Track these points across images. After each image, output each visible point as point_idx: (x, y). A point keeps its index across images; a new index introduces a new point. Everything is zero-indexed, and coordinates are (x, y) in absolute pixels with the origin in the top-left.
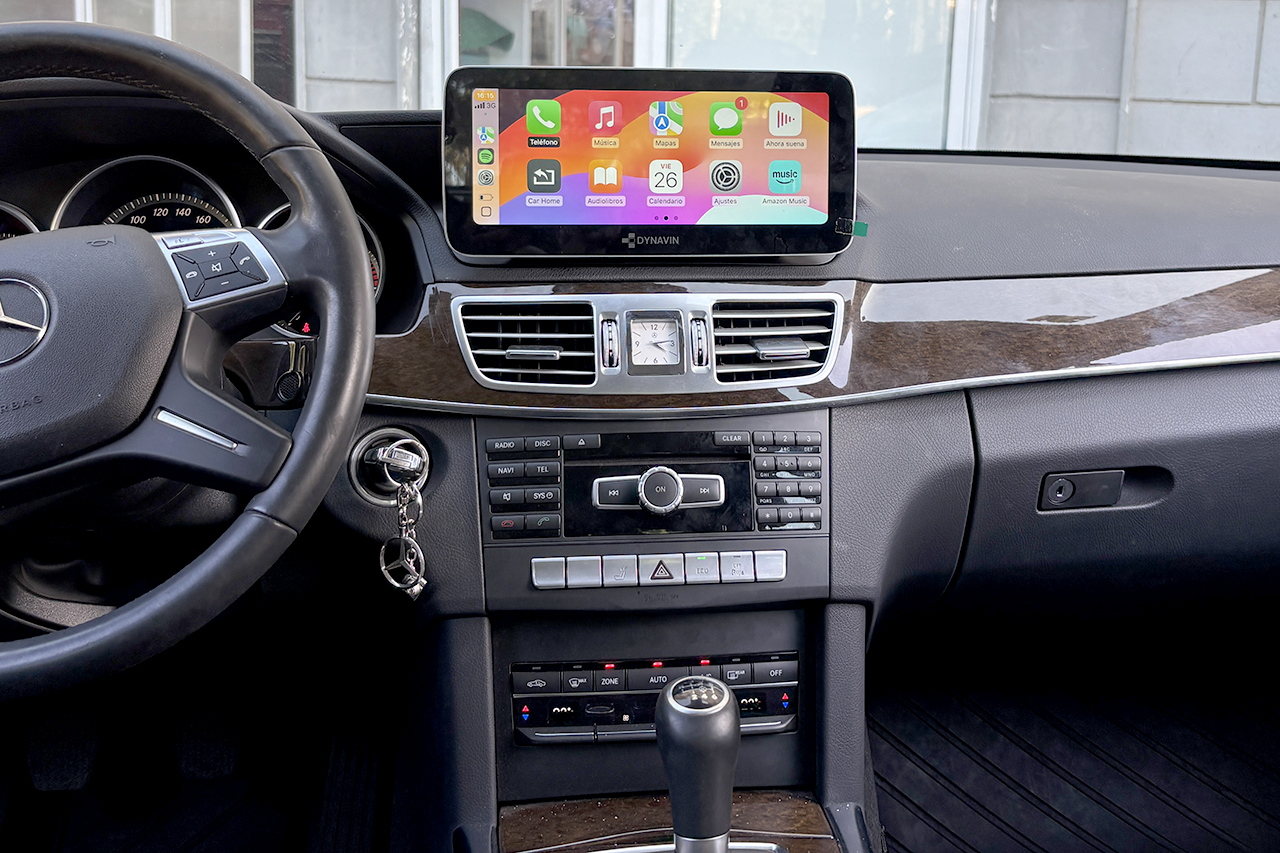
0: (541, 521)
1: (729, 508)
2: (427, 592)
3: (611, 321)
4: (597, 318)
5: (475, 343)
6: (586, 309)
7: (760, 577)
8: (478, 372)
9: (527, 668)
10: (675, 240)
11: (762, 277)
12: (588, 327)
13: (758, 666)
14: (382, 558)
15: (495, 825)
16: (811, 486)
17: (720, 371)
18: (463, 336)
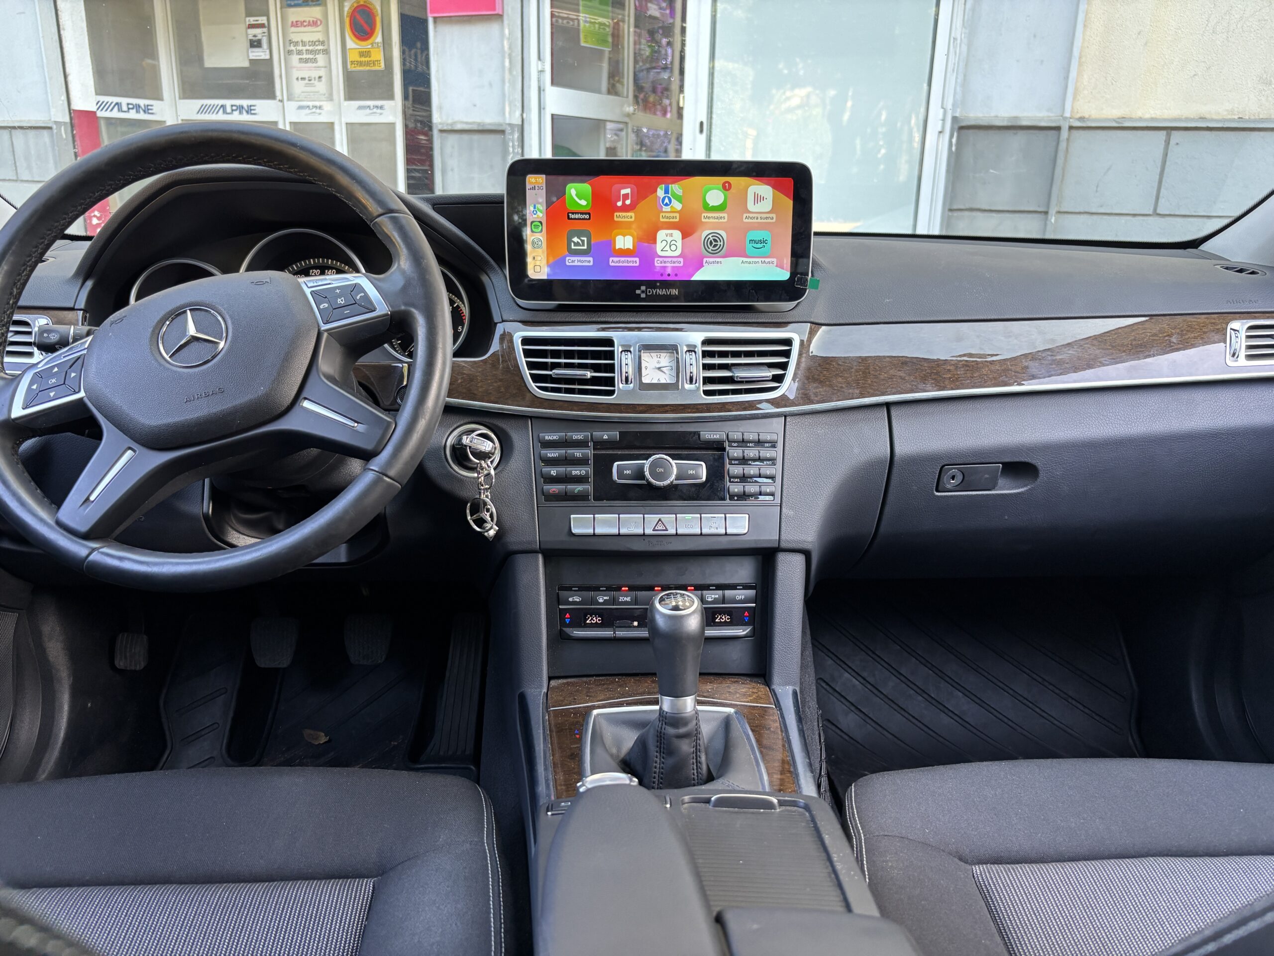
0: (576, 491)
1: (709, 485)
2: (498, 535)
3: (628, 351)
4: (618, 349)
5: (531, 366)
6: (609, 342)
7: (729, 531)
8: (533, 386)
9: (569, 589)
10: (675, 292)
11: (740, 321)
12: (610, 355)
13: (728, 593)
14: (468, 511)
15: (545, 690)
16: (768, 471)
17: (705, 389)
18: (522, 361)
